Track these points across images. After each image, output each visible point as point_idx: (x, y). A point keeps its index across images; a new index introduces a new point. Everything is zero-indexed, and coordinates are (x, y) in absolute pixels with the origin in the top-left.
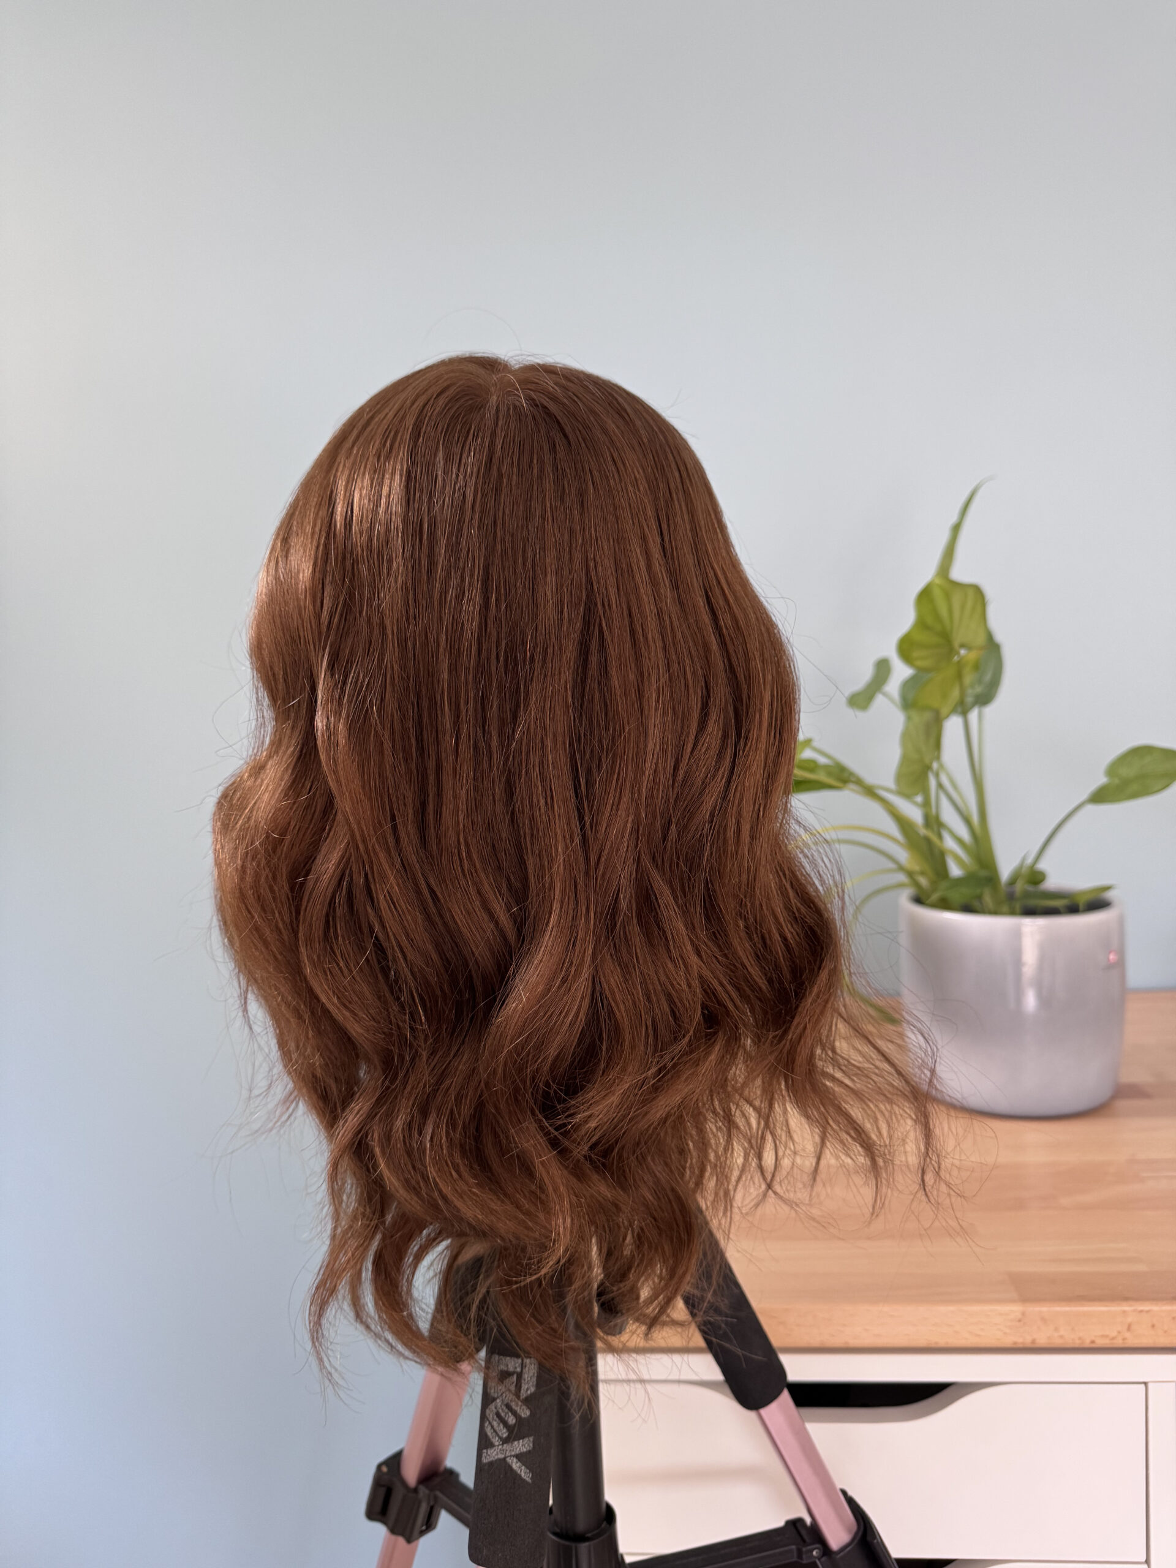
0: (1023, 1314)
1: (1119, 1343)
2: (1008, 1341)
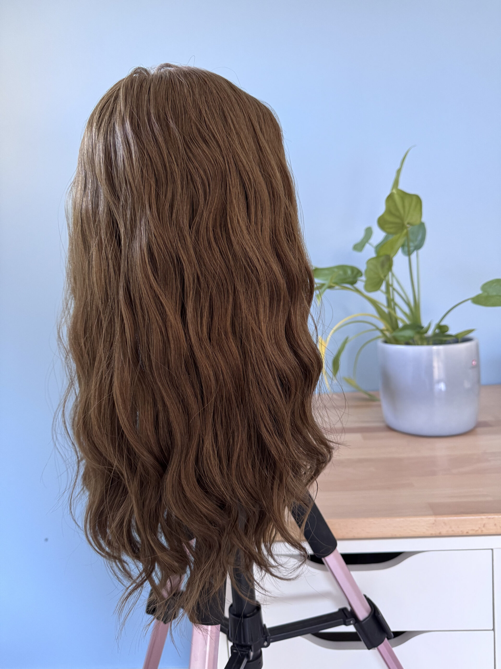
0: (435, 521)
1: (479, 532)
2: (428, 533)
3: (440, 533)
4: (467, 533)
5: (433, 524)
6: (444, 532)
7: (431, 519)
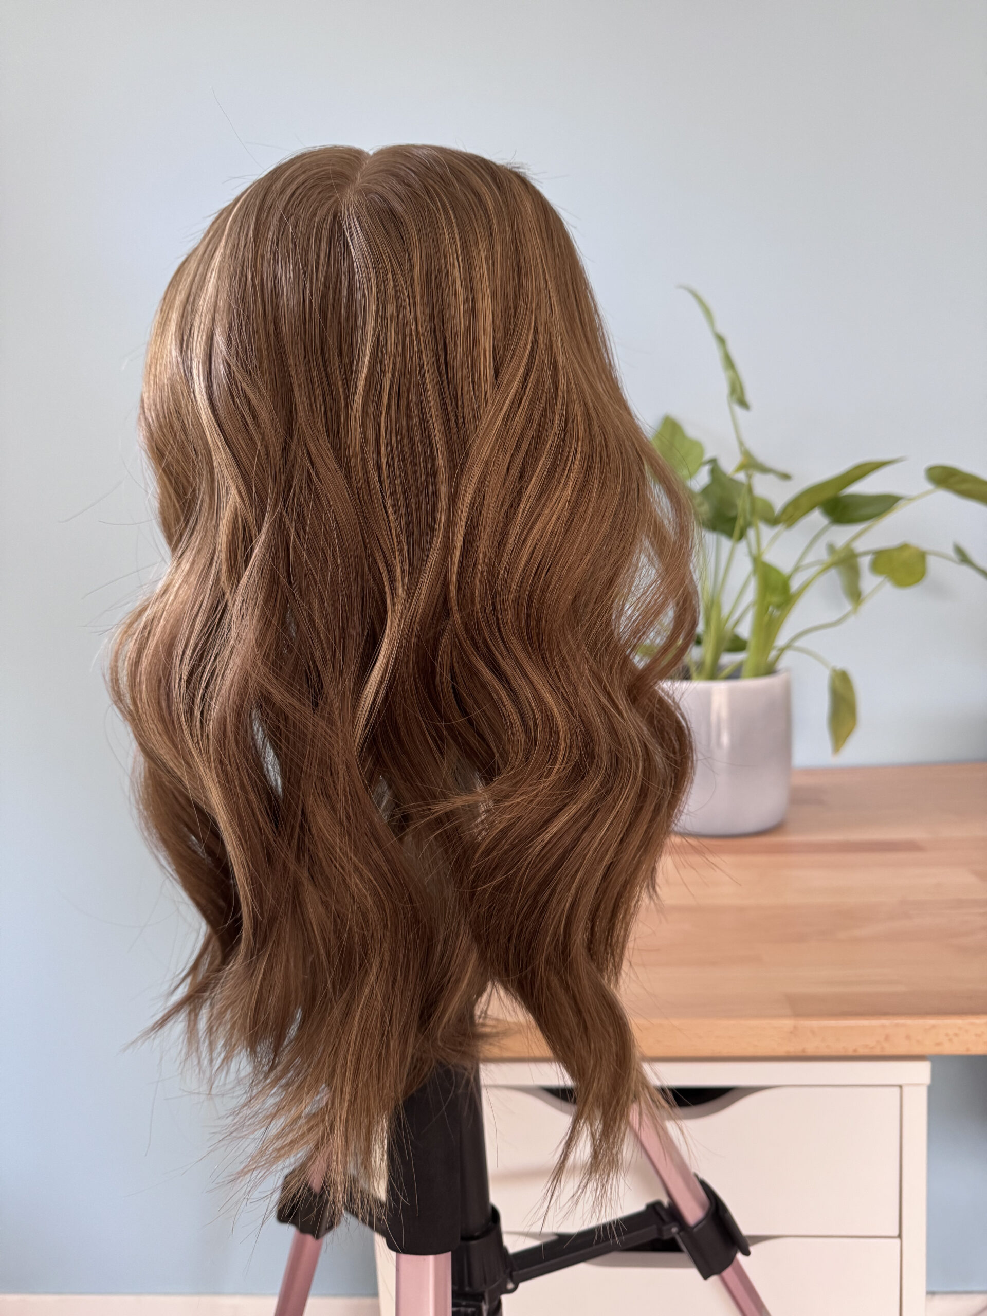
0: (795, 1027)
1: (878, 1052)
2: (781, 1051)
3: (803, 1051)
4: (855, 1051)
5: (791, 1032)
6: (811, 1050)
7: (788, 1023)
